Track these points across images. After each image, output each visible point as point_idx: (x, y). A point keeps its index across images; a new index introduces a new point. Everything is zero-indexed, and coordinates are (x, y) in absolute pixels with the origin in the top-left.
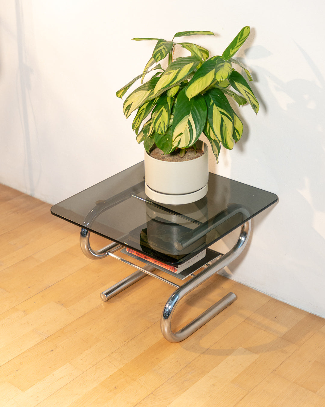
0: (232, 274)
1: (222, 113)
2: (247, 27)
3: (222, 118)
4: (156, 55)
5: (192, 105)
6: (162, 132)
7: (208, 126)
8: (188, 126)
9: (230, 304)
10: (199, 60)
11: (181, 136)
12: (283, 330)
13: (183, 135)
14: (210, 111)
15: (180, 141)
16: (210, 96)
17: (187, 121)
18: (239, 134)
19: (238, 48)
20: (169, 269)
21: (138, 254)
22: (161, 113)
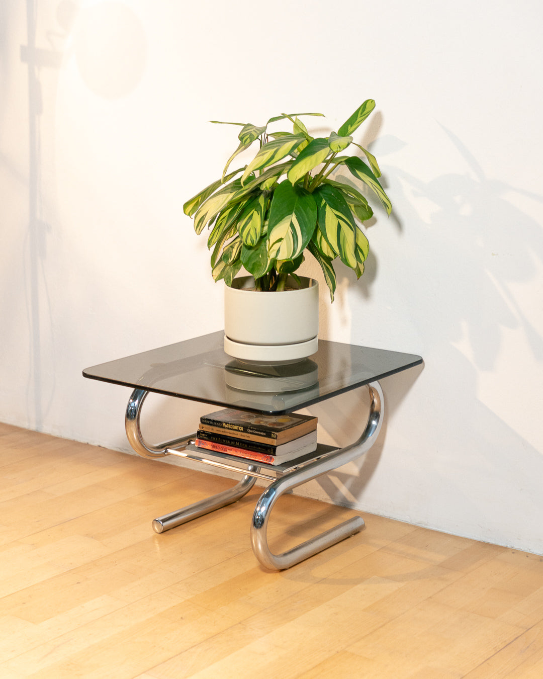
0: (356, 501)
1: (338, 217)
2: (371, 101)
3: (338, 222)
4: (243, 138)
5: (296, 203)
6: (252, 242)
7: (319, 234)
8: (290, 229)
9: (356, 532)
10: (305, 137)
11: (280, 243)
12: (440, 558)
13: (284, 241)
14: (321, 215)
15: (278, 251)
16: (321, 195)
17: (289, 223)
18: (363, 255)
19: (359, 123)
20: (262, 461)
21: (213, 446)
22: (251, 217)
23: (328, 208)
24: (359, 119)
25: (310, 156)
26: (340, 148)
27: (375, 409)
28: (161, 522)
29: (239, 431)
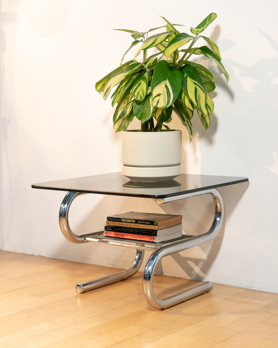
0: (205, 276)
1: (195, 83)
2: (214, 14)
3: (195, 87)
5: (168, 74)
6: (141, 98)
7: (183, 95)
10: (174, 32)
11: (159, 97)
13: (162, 96)
14: (184, 83)
15: (158, 102)
16: (184, 71)
17: (165, 85)
18: (211, 110)
19: (208, 25)
20: (148, 240)
21: (115, 234)
22: (140, 84)
23: (188, 78)
24: (207, 23)
25: (178, 42)
26: (198, 32)
27: (218, 211)
28: (82, 286)
29: (132, 223)
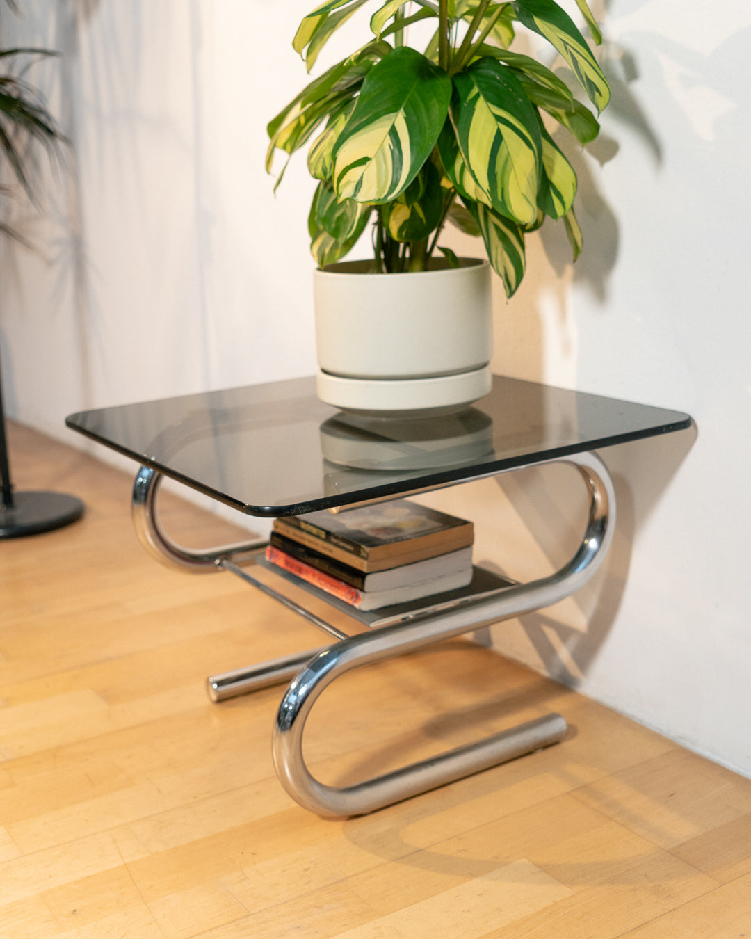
1: (499, 119)
3: (498, 129)
5: (411, 92)
7: (461, 157)
8: (388, 141)
9: (548, 744)
11: (363, 167)
12: (681, 829)
13: (371, 165)
14: (463, 116)
15: (360, 183)
16: (473, 79)
17: (388, 129)
20: (344, 598)
21: (287, 563)
23: (481, 104)
27: (599, 515)
28: (216, 686)
29: (320, 539)
